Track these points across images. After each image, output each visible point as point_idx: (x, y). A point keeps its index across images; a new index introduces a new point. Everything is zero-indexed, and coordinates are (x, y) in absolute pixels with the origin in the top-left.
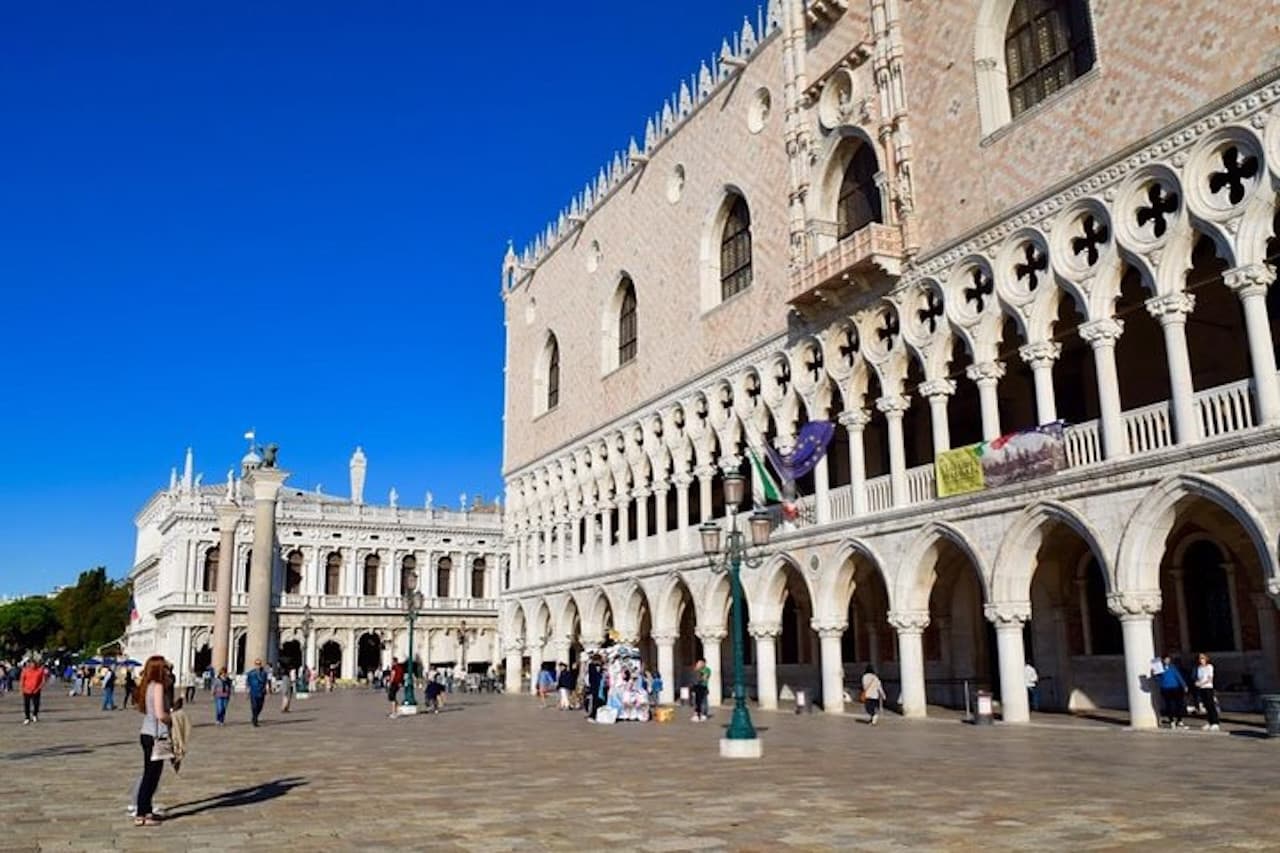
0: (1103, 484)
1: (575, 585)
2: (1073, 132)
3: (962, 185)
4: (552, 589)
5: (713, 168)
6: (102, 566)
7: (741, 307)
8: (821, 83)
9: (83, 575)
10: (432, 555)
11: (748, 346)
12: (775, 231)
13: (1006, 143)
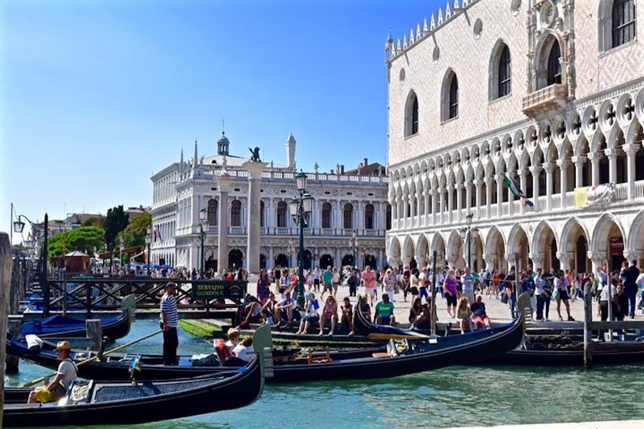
0: (625, 209)
1: (427, 231)
2: (626, 64)
3: (590, 73)
4: (414, 232)
5: (495, 27)
6: (121, 205)
7: (505, 104)
8: (541, 4)
9: (110, 210)
10: (340, 202)
11: (508, 124)
12: (521, 70)
13: (606, 60)
